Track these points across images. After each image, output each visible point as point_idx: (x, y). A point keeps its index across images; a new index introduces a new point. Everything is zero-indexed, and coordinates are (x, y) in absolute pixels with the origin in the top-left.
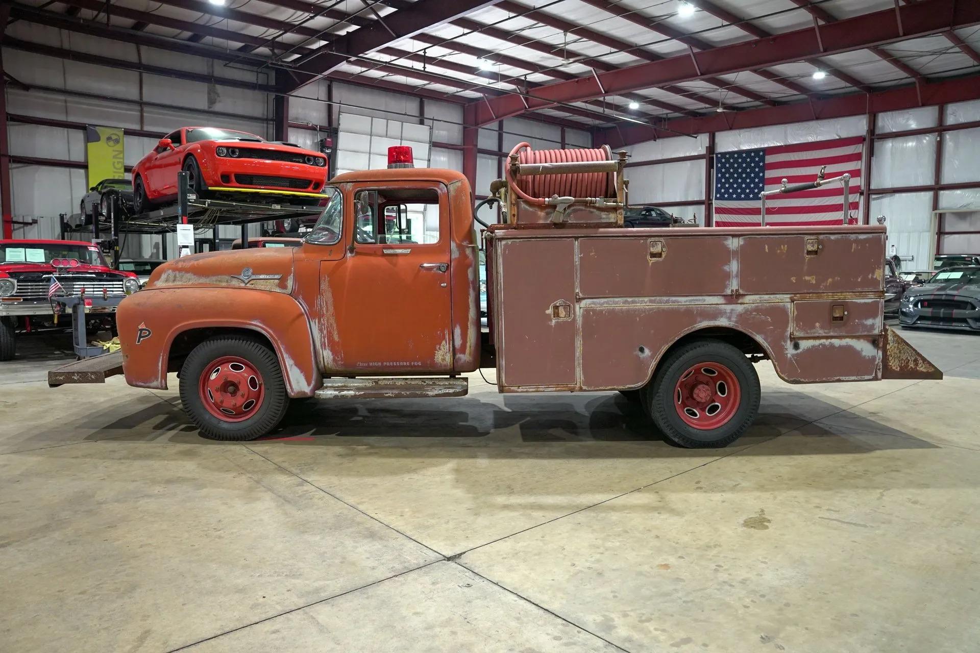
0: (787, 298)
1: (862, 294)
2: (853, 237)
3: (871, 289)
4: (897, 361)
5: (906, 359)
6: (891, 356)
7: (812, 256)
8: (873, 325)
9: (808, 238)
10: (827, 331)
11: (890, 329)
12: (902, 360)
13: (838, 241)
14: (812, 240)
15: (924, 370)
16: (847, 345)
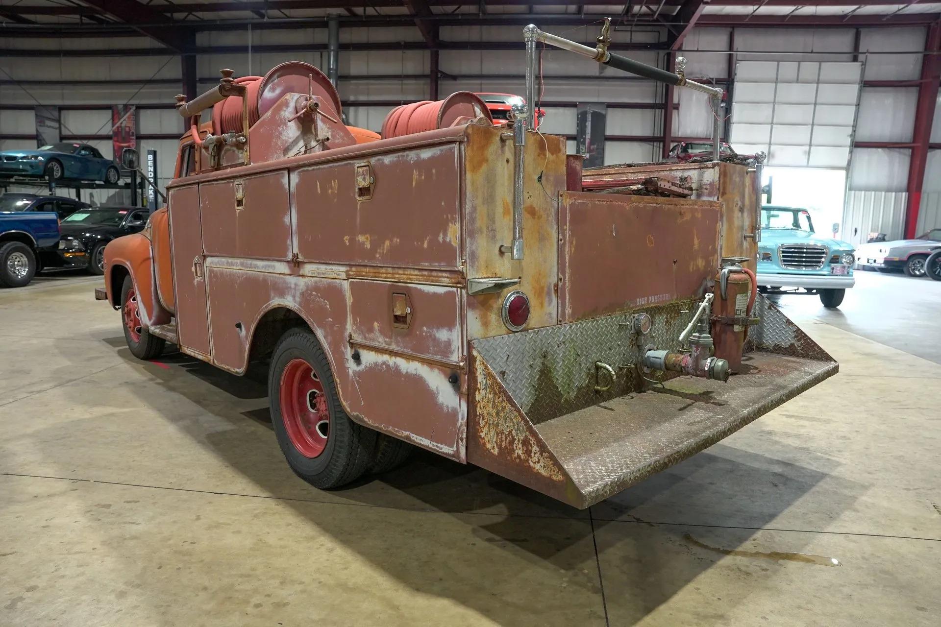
0: (340, 270)
1: (431, 276)
2: (412, 155)
3: (443, 266)
4: (493, 432)
5: (509, 435)
6: (483, 419)
7: (364, 198)
8: (449, 343)
9: (358, 165)
10: (387, 340)
11: (478, 358)
12: (502, 433)
13: (393, 165)
14: (363, 169)
15: (543, 472)
16: (416, 374)
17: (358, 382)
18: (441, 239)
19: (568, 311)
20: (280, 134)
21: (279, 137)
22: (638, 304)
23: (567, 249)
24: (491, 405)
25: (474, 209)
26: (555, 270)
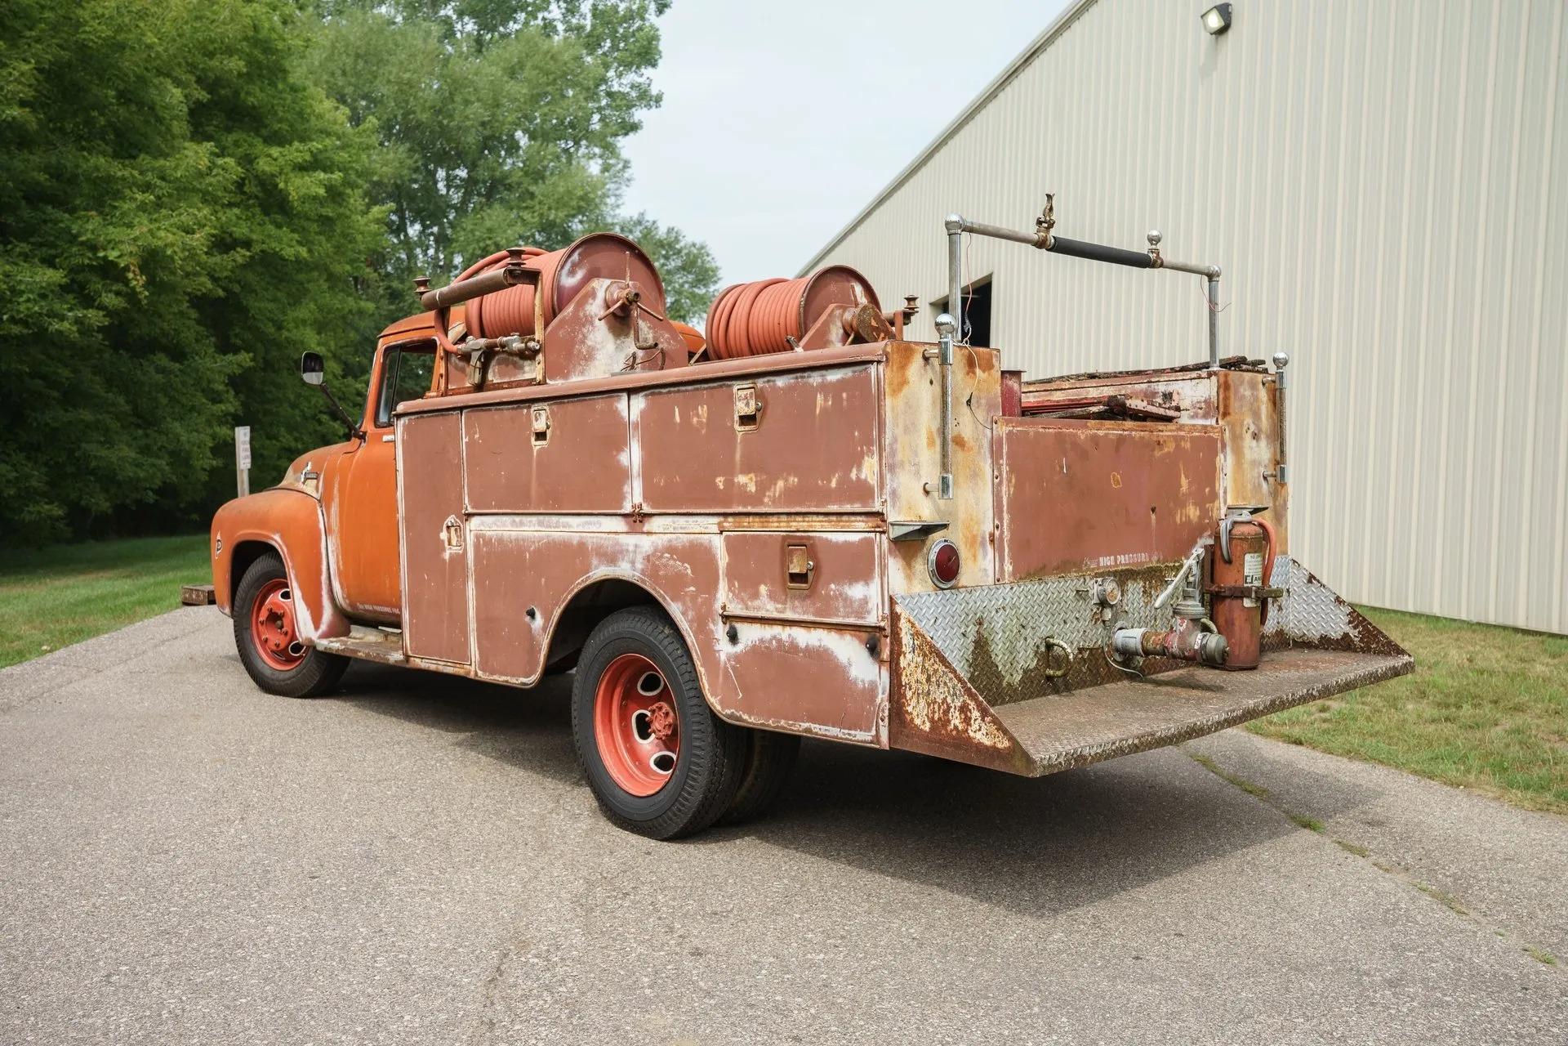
0: (712, 523)
1: (840, 521)
2: (815, 379)
3: (857, 507)
4: (922, 703)
5: (943, 703)
6: (910, 689)
7: (747, 428)
8: (865, 601)
9: (739, 387)
10: (780, 606)
11: (903, 615)
12: (935, 702)
13: (789, 389)
14: (745, 392)
15: (987, 742)
16: (820, 647)
17: (734, 668)
18: (853, 476)
19: (1008, 568)
20: (585, 337)
21: (583, 342)
22: (1102, 564)
23: (1004, 488)
24: (919, 670)
25: (895, 440)
26: (991, 515)
